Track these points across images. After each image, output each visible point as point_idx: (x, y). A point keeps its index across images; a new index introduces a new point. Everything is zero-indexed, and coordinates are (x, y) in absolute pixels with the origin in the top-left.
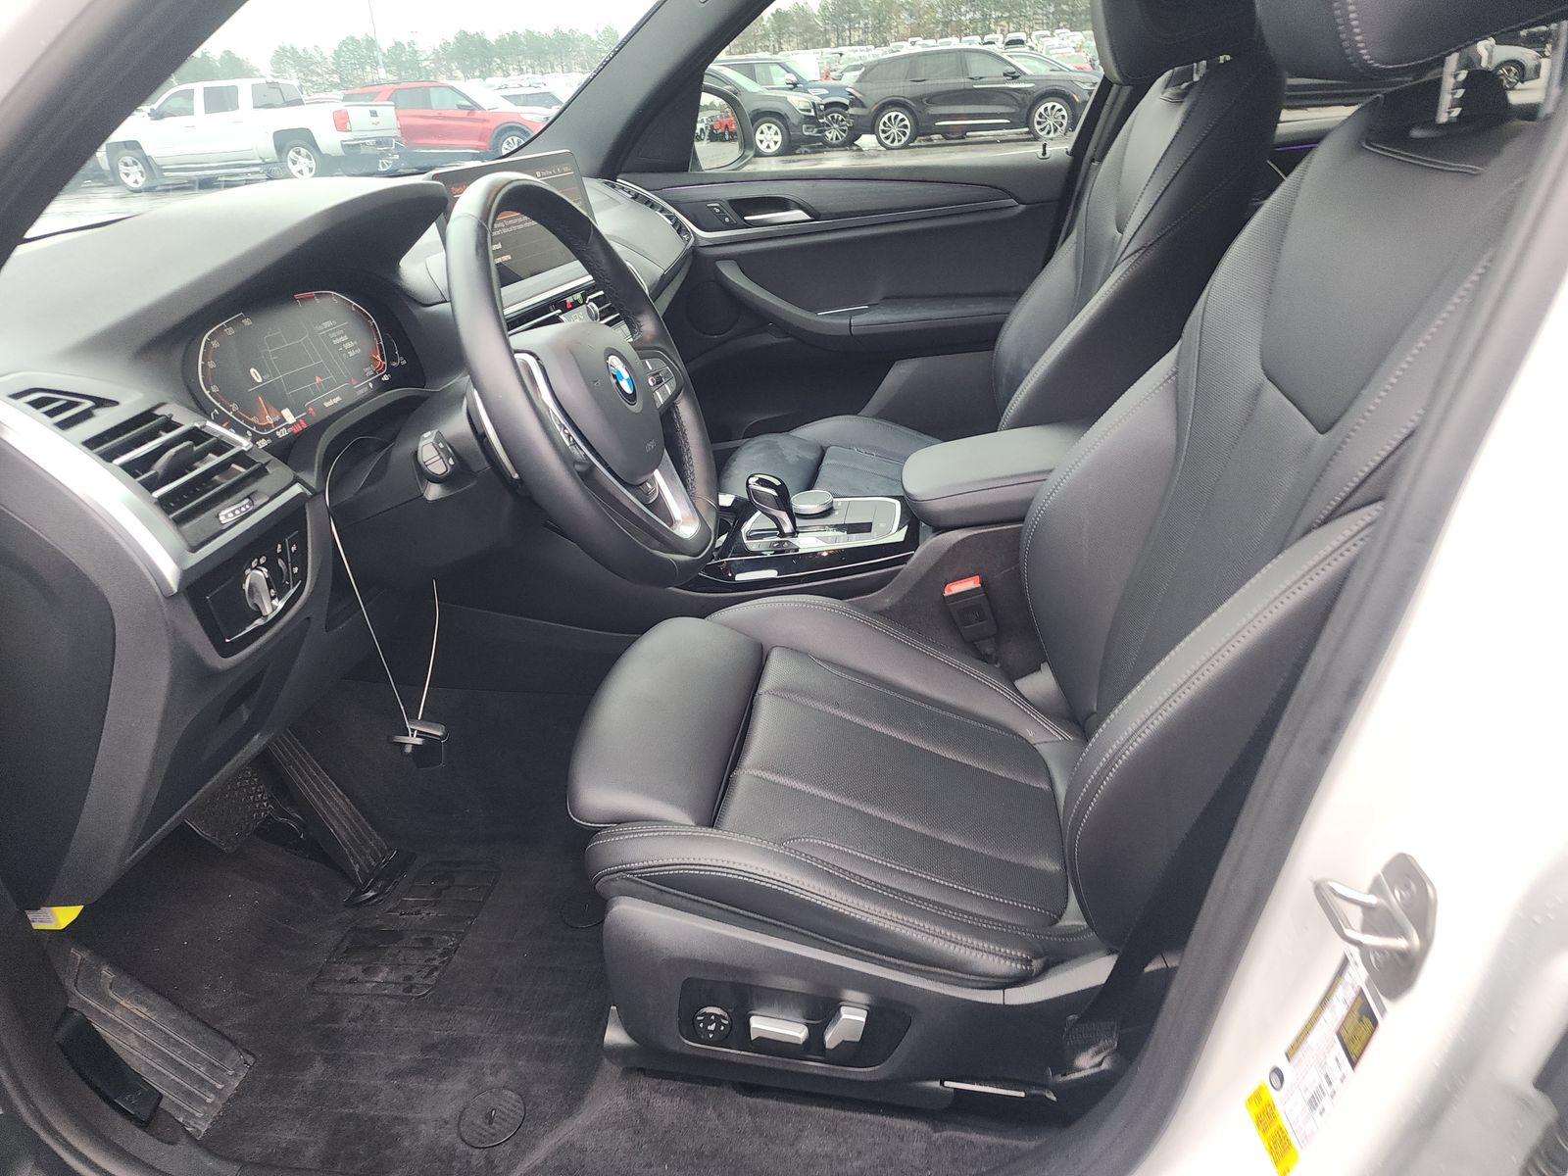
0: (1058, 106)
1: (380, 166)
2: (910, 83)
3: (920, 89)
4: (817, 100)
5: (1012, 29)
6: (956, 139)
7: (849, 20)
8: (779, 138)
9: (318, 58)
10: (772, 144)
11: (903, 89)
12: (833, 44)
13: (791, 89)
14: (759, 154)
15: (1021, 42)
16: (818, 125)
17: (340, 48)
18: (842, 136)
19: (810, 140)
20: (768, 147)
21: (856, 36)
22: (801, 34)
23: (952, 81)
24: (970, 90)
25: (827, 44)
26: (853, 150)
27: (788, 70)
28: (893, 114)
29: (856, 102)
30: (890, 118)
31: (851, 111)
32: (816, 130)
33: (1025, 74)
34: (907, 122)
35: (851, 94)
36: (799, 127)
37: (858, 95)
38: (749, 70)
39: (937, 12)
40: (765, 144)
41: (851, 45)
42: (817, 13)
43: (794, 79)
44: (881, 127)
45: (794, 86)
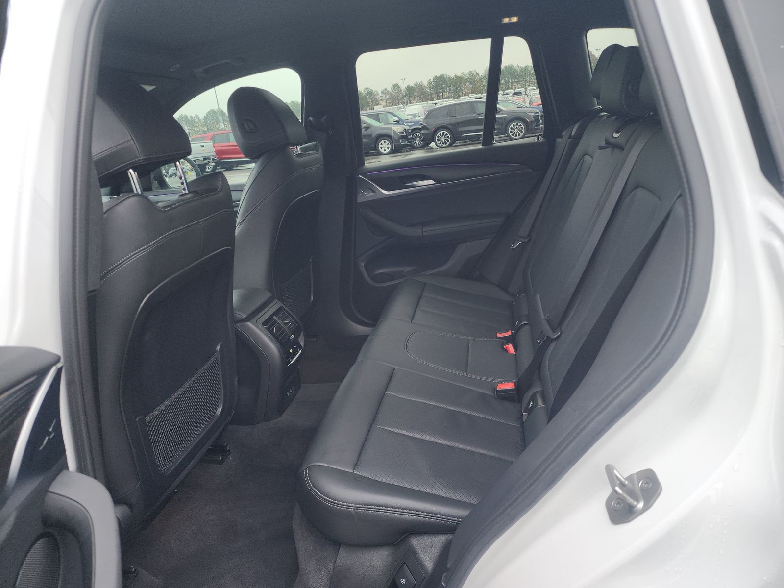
0: (520, 124)
1: (207, 168)
2: (448, 118)
3: (453, 120)
4: (407, 128)
5: (519, 87)
6: (476, 141)
7: (442, 88)
8: (389, 146)
9: (197, 120)
10: (386, 149)
11: (446, 120)
12: (435, 99)
13: (396, 124)
14: (381, 154)
15: (519, 93)
16: (408, 139)
17: (207, 115)
18: (421, 143)
19: (405, 146)
20: (385, 150)
21: (446, 95)
22: (420, 96)
23: (468, 116)
24: (477, 119)
25: (432, 100)
26: (428, 149)
27: (395, 115)
28: (442, 132)
29: (424, 128)
30: (440, 134)
31: (422, 132)
32: (407, 141)
33: (502, 110)
34: (449, 135)
35: (422, 124)
36: (399, 140)
37: (425, 125)
38: (376, 117)
39: (483, 82)
40: (383, 149)
41: (443, 99)
42: (427, 86)
43: (397, 119)
44: (437, 138)
45: (398, 122)
